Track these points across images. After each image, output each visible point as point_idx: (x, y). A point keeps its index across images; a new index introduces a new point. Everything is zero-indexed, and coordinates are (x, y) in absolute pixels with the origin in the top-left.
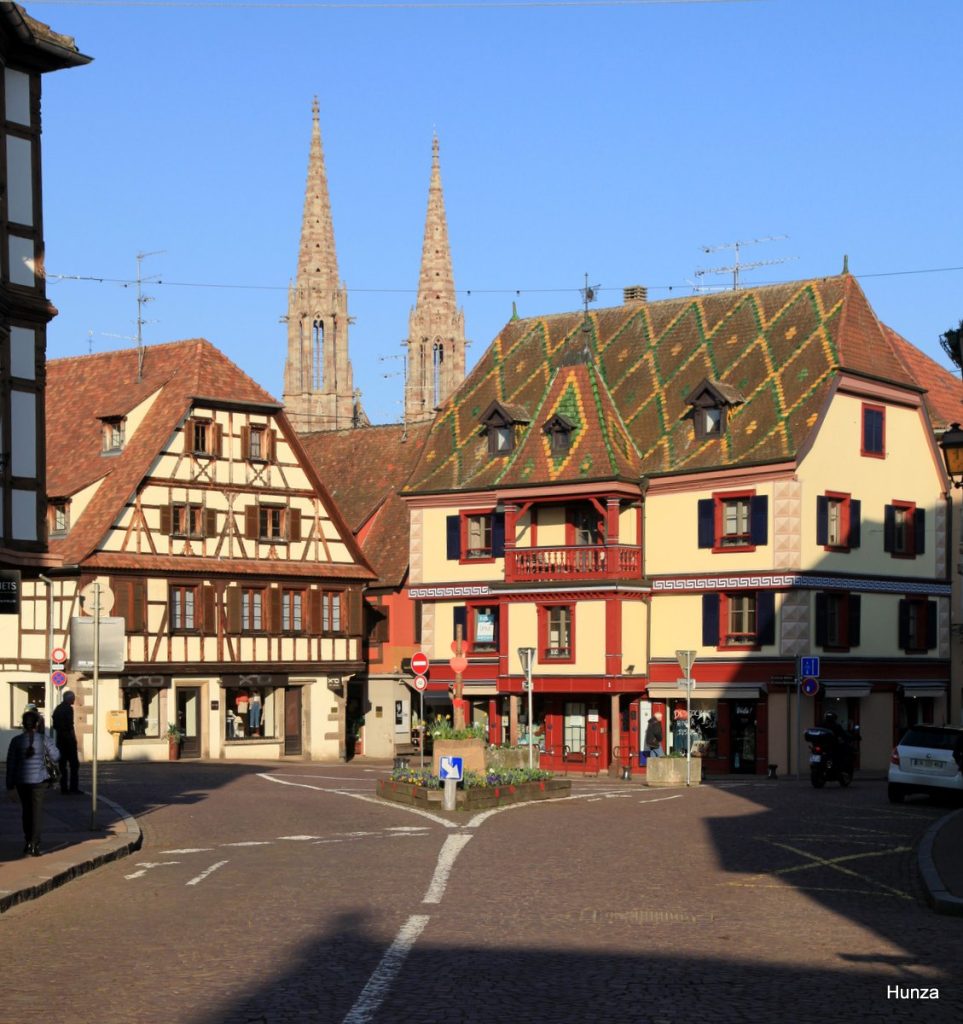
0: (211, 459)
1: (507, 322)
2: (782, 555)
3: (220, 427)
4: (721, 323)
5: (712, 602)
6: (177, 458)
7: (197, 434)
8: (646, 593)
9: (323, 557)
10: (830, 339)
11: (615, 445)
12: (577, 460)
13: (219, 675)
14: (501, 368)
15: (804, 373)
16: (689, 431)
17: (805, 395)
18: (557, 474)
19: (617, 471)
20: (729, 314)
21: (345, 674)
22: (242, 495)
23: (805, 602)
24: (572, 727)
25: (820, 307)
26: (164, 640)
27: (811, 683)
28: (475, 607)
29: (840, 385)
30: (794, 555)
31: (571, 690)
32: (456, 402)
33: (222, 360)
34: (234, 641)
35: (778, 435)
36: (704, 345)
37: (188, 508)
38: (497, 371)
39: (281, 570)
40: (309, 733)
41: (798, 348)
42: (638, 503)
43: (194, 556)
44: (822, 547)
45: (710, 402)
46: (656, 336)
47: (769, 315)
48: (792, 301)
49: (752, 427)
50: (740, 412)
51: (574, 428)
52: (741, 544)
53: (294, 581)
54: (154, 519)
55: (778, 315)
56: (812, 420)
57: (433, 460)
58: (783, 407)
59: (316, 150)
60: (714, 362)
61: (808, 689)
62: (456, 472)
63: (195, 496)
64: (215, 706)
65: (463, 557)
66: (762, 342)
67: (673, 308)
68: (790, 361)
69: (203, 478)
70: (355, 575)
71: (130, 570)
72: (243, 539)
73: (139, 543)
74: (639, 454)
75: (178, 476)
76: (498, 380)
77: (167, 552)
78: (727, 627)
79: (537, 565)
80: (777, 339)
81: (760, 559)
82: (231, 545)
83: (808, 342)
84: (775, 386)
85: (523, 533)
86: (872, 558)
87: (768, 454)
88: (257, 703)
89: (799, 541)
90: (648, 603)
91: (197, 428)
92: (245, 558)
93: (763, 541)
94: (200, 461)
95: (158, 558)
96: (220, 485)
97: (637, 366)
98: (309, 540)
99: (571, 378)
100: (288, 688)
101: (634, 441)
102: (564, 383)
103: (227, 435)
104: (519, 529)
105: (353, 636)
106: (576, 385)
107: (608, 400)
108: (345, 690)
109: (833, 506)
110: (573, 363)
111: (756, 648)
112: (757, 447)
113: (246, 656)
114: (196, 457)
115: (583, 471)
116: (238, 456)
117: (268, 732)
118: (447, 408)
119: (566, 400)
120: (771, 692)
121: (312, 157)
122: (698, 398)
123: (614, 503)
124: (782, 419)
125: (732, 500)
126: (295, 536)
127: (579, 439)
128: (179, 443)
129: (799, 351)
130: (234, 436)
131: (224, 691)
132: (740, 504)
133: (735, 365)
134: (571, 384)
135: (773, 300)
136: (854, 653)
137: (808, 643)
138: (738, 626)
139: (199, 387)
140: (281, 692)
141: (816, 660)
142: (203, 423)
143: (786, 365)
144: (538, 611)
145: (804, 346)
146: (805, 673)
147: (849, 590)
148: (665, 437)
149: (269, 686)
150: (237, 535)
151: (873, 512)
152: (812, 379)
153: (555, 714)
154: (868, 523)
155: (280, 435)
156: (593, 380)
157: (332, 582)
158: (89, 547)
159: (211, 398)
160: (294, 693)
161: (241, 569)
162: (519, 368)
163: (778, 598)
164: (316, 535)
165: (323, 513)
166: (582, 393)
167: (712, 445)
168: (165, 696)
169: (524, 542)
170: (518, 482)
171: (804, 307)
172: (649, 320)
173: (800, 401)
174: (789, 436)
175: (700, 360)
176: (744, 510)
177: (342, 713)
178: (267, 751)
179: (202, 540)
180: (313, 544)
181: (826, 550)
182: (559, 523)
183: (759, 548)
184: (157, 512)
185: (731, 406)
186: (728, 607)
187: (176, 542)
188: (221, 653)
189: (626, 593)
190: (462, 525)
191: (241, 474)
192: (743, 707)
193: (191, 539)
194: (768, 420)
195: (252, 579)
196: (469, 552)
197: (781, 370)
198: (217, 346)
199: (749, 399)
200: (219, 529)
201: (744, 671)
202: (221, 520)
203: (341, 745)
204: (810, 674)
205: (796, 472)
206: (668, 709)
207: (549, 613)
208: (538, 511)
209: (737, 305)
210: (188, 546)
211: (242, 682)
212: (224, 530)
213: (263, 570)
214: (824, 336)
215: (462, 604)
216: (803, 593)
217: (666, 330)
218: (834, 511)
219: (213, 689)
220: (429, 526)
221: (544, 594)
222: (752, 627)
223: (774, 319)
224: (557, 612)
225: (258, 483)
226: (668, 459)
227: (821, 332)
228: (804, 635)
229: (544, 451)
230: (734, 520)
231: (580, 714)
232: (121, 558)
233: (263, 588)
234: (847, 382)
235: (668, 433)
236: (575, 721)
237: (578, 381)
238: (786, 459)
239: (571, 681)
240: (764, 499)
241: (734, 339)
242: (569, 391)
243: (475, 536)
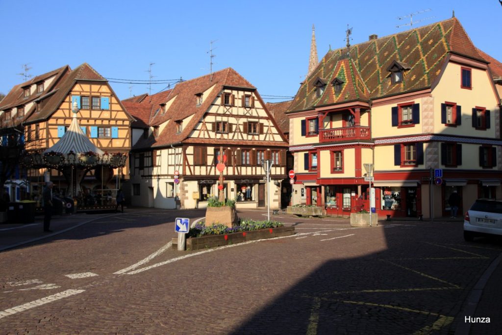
0: (231, 106)
1: (327, 52)
2: (426, 128)
3: (234, 96)
4: (403, 42)
5: (398, 148)
6: (218, 106)
7: (226, 98)
8: (372, 145)
9: (272, 139)
10: (446, 42)
11: (359, 88)
12: (344, 94)
13: (234, 179)
14: (324, 68)
15: (436, 55)
16: (389, 82)
17: (435, 64)
18: (336, 100)
19: (358, 97)
20: (407, 38)
21: (280, 179)
22: (242, 119)
23: (436, 146)
24: (346, 198)
25: (443, 31)
26: (213, 168)
27: (439, 180)
28: (312, 153)
29: (450, 58)
30: (431, 127)
31: (342, 183)
32: (308, 81)
33: (236, 74)
34: (239, 168)
35: (424, 79)
36: (397, 51)
37: (222, 123)
38: (323, 69)
39: (256, 144)
40: (267, 199)
41: (433, 46)
42: (369, 110)
43: (224, 139)
44: (444, 125)
45: (397, 69)
46: (379, 50)
47: (422, 36)
48: (432, 30)
49: (414, 77)
50: (409, 73)
51: (343, 83)
52: (409, 124)
53: (261, 147)
54: (210, 126)
55: (426, 36)
56: (438, 73)
57: (298, 101)
58: (426, 69)
59: (313, 39)
60: (400, 56)
61: (438, 182)
62: (305, 104)
63: (225, 119)
64: (232, 190)
65: (307, 135)
66: (419, 47)
67: (386, 39)
68: (430, 52)
69: (228, 113)
70: (283, 146)
71: (200, 144)
72: (242, 134)
73: (204, 135)
74: (369, 92)
75: (219, 112)
76: (323, 72)
77: (214, 138)
78: (404, 158)
79: (330, 136)
80: (425, 45)
81: (417, 129)
82: (238, 136)
83: (437, 44)
84: (423, 62)
85: (328, 124)
86: (467, 129)
87: (419, 87)
88: (249, 189)
89: (433, 122)
90: (373, 149)
91: (226, 97)
92: (243, 140)
93: (418, 122)
94: (227, 107)
95: (211, 140)
96: (234, 115)
97: (371, 61)
98: (267, 134)
99: (343, 64)
100: (260, 184)
101: (367, 87)
102: (340, 66)
103: (236, 99)
104: (326, 123)
105: (283, 166)
106: (344, 66)
107: (357, 72)
108: (281, 185)
109: (449, 109)
110: (343, 58)
111: (416, 166)
112: (415, 85)
113: (244, 173)
114: (225, 106)
115: (346, 98)
116: (241, 106)
117: (253, 199)
118: (305, 83)
119: (340, 73)
120: (422, 184)
121: (312, 40)
122: (392, 68)
123: (358, 110)
124: (426, 73)
125: (405, 106)
126: (261, 132)
127: (345, 87)
128: (219, 101)
129: (434, 48)
130: (239, 99)
131: (236, 185)
132: (409, 108)
133: (408, 56)
134: (343, 66)
135: (423, 32)
136: (459, 168)
137: (438, 163)
138: (409, 157)
139: (226, 82)
140: (257, 185)
141: (441, 170)
142: (227, 95)
143: (428, 53)
144: (330, 153)
145: (436, 46)
146: (436, 176)
147: (456, 142)
148: (380, 85)
149: (253, 183)
150: (240, 132)
151: (467, 111)
152: (439, 57)
153: (340, 193)
154: (465, 115)
155: (256, 98)
156: (350, 64)
157: (275, 148)
158: (186, 136)
159: (230, 86)
160: (262, 186)
161: (241, 143)
162: (330, 67)
163: (425, 145)
164: (269, 132)
165: (272, 124)
166: (346, 69)
167: (397, 86)
168: (214, 187)
169: (328, 127)
170: (323, 104)
171: (436, 32)
172: (376, 45)
173: (433, 66)
174: (428, 79)
175: (395, 56)
176: (411, 110)
177: (280, 193)
178: (253, 205)
179: (227, 134)
180: (268, 135)
181: (446, 126)
182: (340, 120)
183: (416, 125)
184: (211, 125)
185: (405, 70)
186: (405, 150)
187: (217, 135)
188: (234, 172)
189: (363, 145)
190: (307, 123)
191: (242, 111)
192: (411, 190)
193: (223, 133)
194: (420, 74)
195: (246, 147)
196: (309, 133)
197: (426, 55)
198: (235, 70)
199: (413, 67)
200: (234, 130)
201: (411, 175)
202: (234, 127)
203: (279, 204)
204: (438, 176)
205: (432, 93)
206: (382, 191)
207: (335, 154)
208: (332, 115)
209: (410, 35)
210: (222, 136)
211: (242, 182)
212: (236, 130)
213: (249, 144)
214: (444, 41)
215: (307, 152)
216: (436, 143)
217: (383, 47)
218: (449, 111)
219: (232, 184)
220: (295, 124)
221: (332, 147)
222: (414, 158)
223: (424, 38)
224: (337, 154)
225: (248, 115)
226: (380, 93)
227: (443, 40)
228: (436, 160)
229: (332, 92)
230: (406, 115)
231: (349, 193)
232: (197, 140)
233: (250, 150)
234: (453, 57)
235: (381, 84)
236: (347, 196)
237: (345, 65)
238: (427, 88)
239: (342, 180)
240: (418, 105)
241: (408, 47)
242: (342, 70)
243: (312, 127)
